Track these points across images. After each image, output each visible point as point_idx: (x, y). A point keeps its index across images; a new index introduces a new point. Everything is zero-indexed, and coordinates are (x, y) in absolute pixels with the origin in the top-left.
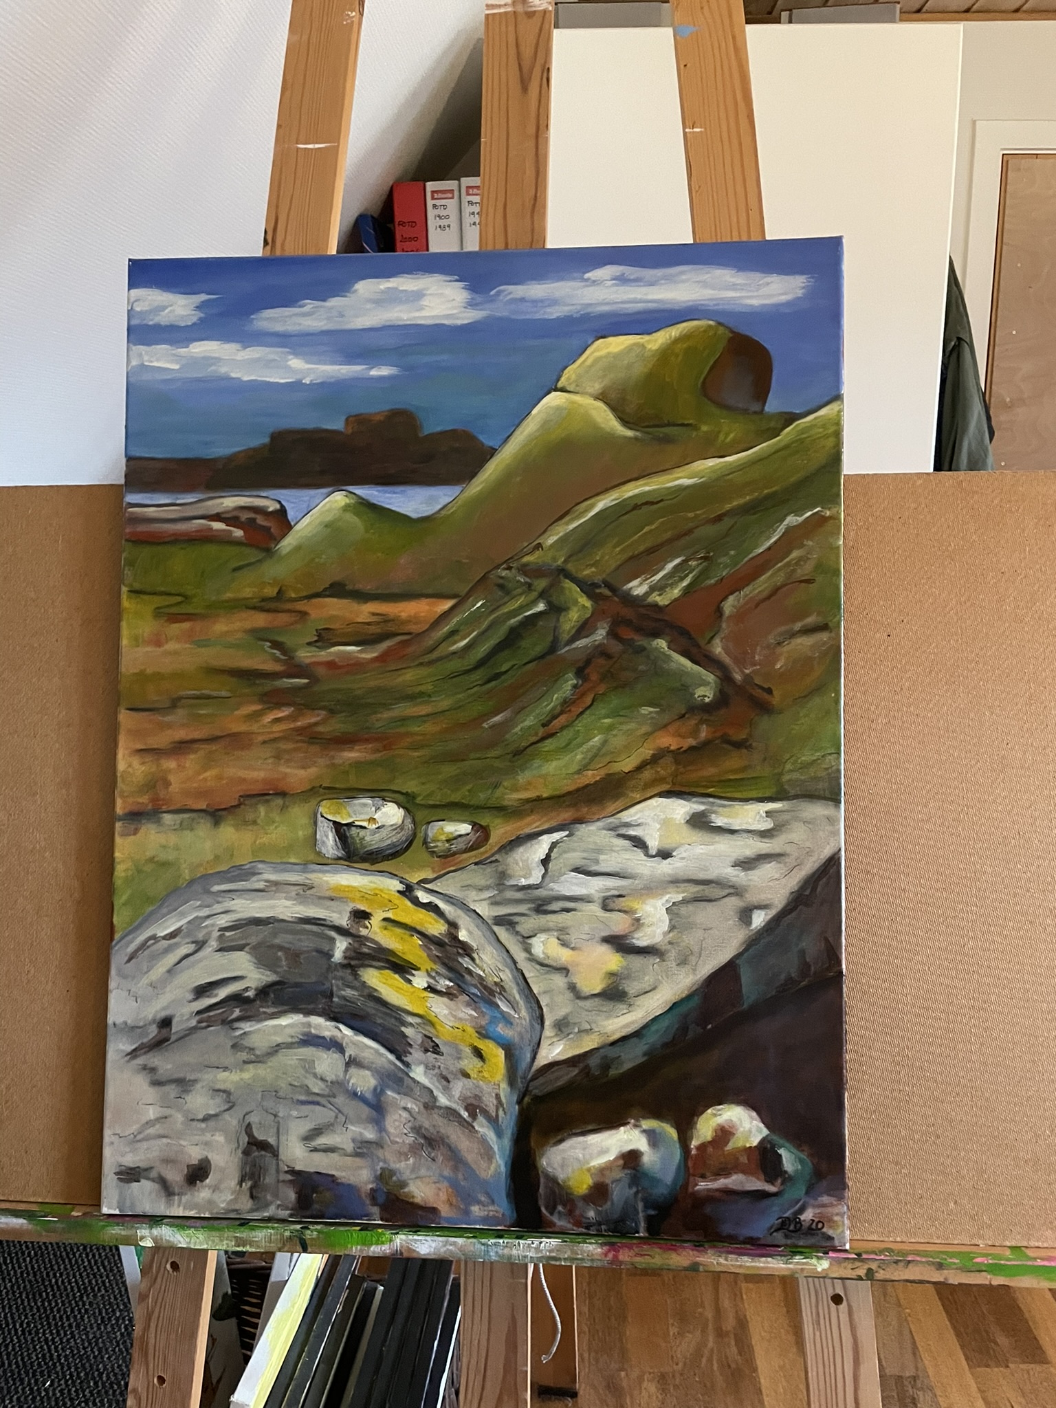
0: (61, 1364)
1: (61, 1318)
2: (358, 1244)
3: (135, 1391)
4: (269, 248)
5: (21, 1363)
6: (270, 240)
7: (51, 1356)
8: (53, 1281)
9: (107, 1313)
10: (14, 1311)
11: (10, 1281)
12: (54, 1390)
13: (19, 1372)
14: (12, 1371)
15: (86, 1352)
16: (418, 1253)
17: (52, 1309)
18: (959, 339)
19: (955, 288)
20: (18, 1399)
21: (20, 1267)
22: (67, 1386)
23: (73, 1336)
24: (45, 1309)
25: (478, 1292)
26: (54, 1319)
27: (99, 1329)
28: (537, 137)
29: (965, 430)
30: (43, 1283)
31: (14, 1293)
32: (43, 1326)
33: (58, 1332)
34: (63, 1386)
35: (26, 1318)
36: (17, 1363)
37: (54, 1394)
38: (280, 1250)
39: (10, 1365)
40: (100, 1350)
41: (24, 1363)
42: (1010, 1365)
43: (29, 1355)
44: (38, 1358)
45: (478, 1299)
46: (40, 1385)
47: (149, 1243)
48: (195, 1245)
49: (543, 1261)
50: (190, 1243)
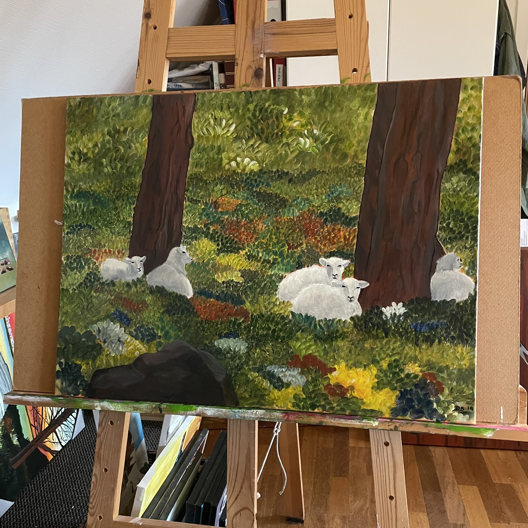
1: (80, 482)
2: (182, 410)
3: (95, 475)
5: (62, 499)
7: (75, 497)
8: (78, 467)
10: (60, 478)
11: (60, 467)
12: (75, 510)
13: (61, 502)
14: (58, 502)
16: (207, 414)
17: (77, 478)
18: (506, 34)
20: (60, 512)
21: (64, 462)
22: (81, 508)
23: (85, 489)
24: (74, 479)
26: (78, 482)
30: (74, 468)
31: (61, 472)
32: (72, 485)
33: (79, 488)
34: (80, 508)
35: (65, 481)
36: (60, 499)
37: (75, 511)
39: (57, 499)
43: (66, 496)
45: (235, 439)
46: (70, 507)
47: (99, 409)
48: (117, 409)
49: (257, 419)
50: (115, 408)
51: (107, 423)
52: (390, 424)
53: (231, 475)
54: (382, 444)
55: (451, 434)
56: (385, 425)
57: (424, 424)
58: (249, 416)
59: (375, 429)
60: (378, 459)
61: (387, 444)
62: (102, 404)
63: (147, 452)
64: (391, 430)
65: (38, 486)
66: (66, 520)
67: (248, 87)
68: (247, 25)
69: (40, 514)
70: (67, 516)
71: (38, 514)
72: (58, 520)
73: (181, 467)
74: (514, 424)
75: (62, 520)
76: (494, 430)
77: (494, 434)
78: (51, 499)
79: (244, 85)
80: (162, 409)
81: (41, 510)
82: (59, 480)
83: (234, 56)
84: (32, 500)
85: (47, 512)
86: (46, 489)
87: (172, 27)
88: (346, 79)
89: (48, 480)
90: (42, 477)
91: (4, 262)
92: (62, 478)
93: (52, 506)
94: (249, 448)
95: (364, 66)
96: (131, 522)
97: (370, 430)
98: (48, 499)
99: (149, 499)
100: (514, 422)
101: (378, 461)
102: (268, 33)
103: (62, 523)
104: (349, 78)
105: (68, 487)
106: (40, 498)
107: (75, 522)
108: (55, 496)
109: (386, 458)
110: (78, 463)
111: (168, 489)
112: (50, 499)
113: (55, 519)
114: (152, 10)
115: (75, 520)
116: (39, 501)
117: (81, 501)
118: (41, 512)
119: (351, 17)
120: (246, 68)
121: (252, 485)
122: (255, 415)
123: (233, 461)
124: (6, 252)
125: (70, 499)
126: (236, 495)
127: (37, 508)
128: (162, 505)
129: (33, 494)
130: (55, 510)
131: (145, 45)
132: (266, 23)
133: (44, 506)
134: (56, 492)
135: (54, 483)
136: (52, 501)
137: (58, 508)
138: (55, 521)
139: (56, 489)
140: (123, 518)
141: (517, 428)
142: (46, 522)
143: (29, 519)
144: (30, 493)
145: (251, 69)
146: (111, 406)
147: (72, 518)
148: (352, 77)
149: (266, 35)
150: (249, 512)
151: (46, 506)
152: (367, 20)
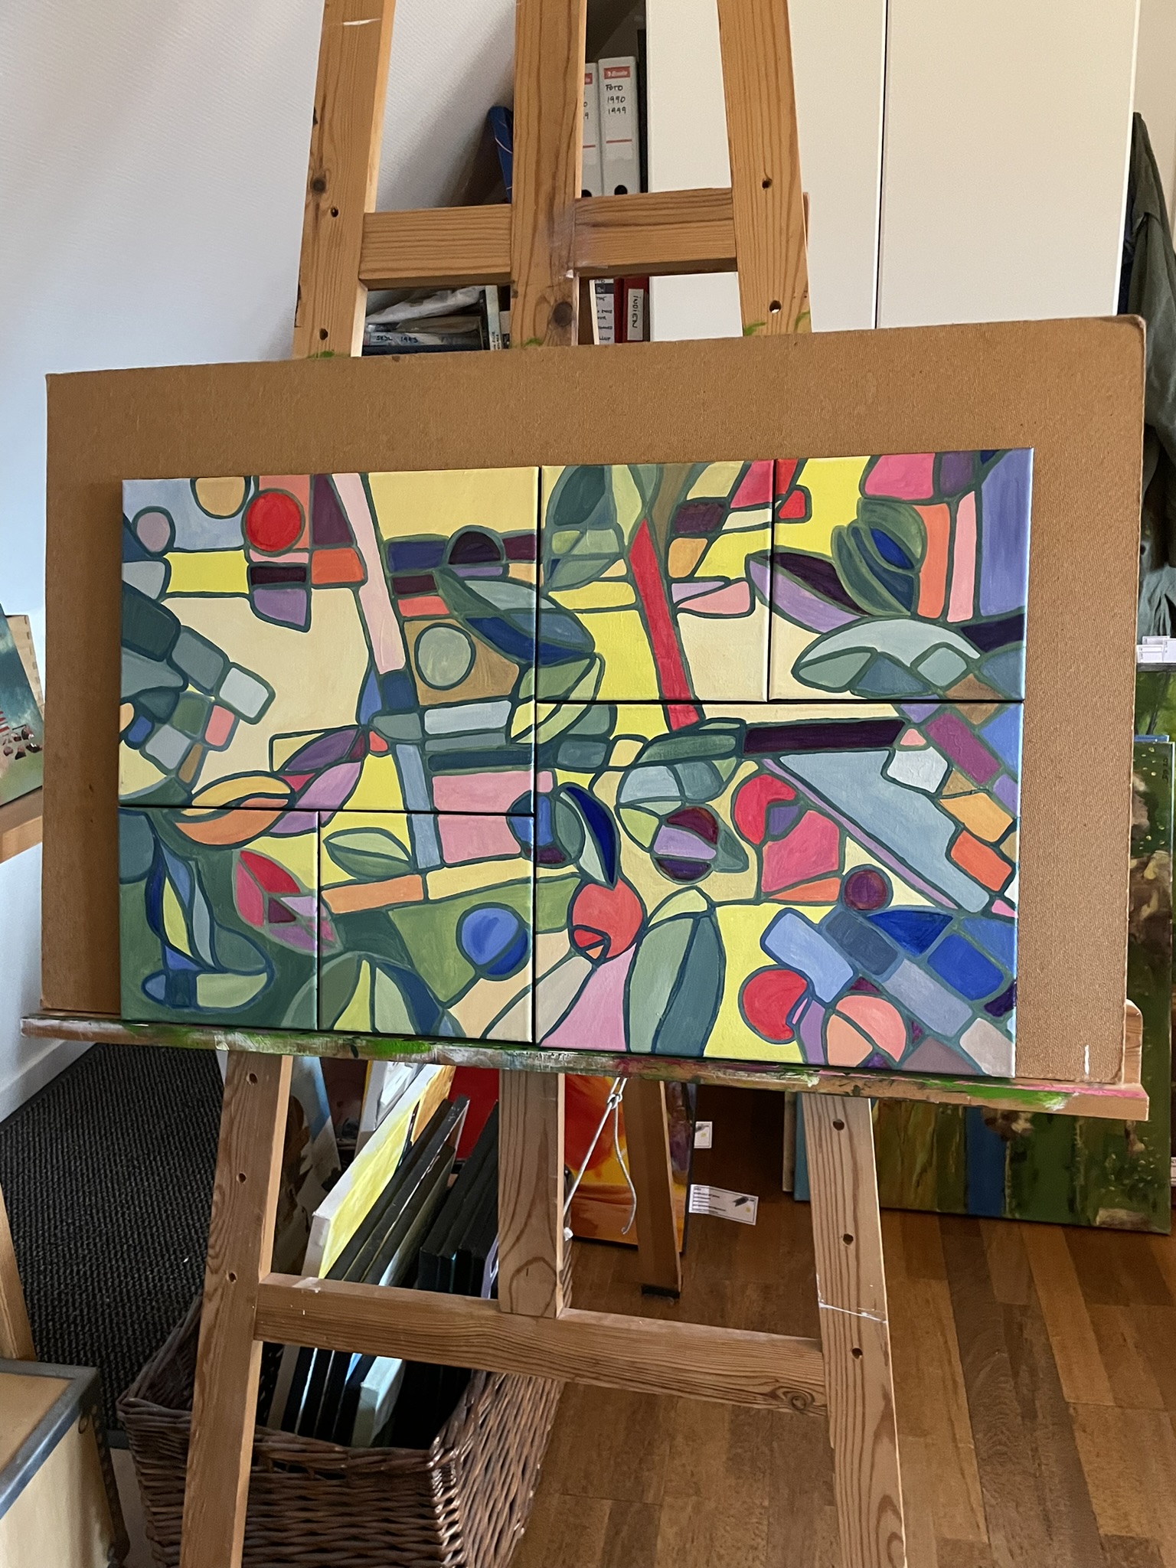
0: (199, 1245)
2: (401, 1052)
5: (163, 1242)
6: (318, 119)
7: (191, 1239)
10: (160, 1199)
11: (159, 1175)
12: (192, 1265)
13: (161, 1249)
14: (154, 1249)
20: (159, 1271)
21: (168, 1164)
24: (189, 1200)
26: (197, 1207)
30: (188, 1177)
31: (161, 1186)
32: (185, 1213)
33: (199, 1219)
34: (200, 1262)
35: (171, 1205)
36: (160, 1244)
37: (191, 1268)
39: (153, 1243)
41: (166, 1242)
43: (171, 1236)
44: (178, 1239)
46: (179, 1261)
47: (227, 1047)
48: (263, 1049)
49: (561, 1072)
50: (260, 1048)
51: (243, 1077)
52: (845, 1081)
53: (508, 1189)
54: (828, 1124)
55: (974, 1104)
56: (834, 1084)
57: (916, 1083)
58: (543, 1064)
59: (812, 1092)
60: (820, 1155)
61: (839, 1126)
62: (230, 1037)
63: (338, 1146)
64: (847, 1095)
65: (113, 1215)
66: (172, 1287)
67: (540, 344)
68: (537, 203)
69: (115, 1275)
70: (174, 1279)
71: (112, 1273)
72: (155, 1285)
73: (409, 1176)
74: (1113, 1084)
75: (162, 1286)
76: (1067, 1095)
77: (1068, 1104)
78: (140, 1242)
79: (531, 341)
80: (359, 1050)
81: (119, 1266)
82: (158, 1203)
83: (509, 274)
84: (99, 1245)
86: (130, 1221)
87: (372, 211)
88: (758, 325)
89: (133, 1203)
90: (120, 1196)
91: (20, 735)
92: (163, 1198)
93: (143, 1257)
94: (545, 1134)
95: (795, 295)
96: (295, 1286)
97: (803, 1094)
99: (341, 1241)
100: (1114, 1078)
101: (820, 1160)
102: (583, 221)
103: (162, 1293)
104: (763, 324)
105: (175, 1218)
106: (117, 1241)
108: (149, 1237)
109: (837, 1156)
110: (198, 1167)
111: (381, 1221)
112: (137, 1242)
113: (148, 1284)
114: (327, 174)
115: (189, 1288)
116: (114, 1248)
118: (118, 1269)
119: (766, 184)
120: (534, 305)
121: (552, 1209)
122: (556, 1064)
123: (511, 1159)
124: (24, 712)
125: (180, 1244)
126: (518, 1232)
127: (110, 1261)
128: (369, 1256)
129: (101, 1231)
130: (148, 1264)
131: (313, 252)
132: (578, 200)
133: (125, 1256)
134: (151, 1228)
135: (146, 1208)
136: (142, 1248)
137: (154, 1262)
138: (147, 1287)
139: (150, 1222)
140: (281, 1279)
141: (1119, 1091)
142: (128, 1291)
143: (92, 1284)
144: (94, 1231)
145: (546, 305)
146: (249, 1042)
147: (185, 1281)
148: (770, 321)
149: (578, 227)
150: (546, 1267)
151: (129, 1256)
152: (804, 190)
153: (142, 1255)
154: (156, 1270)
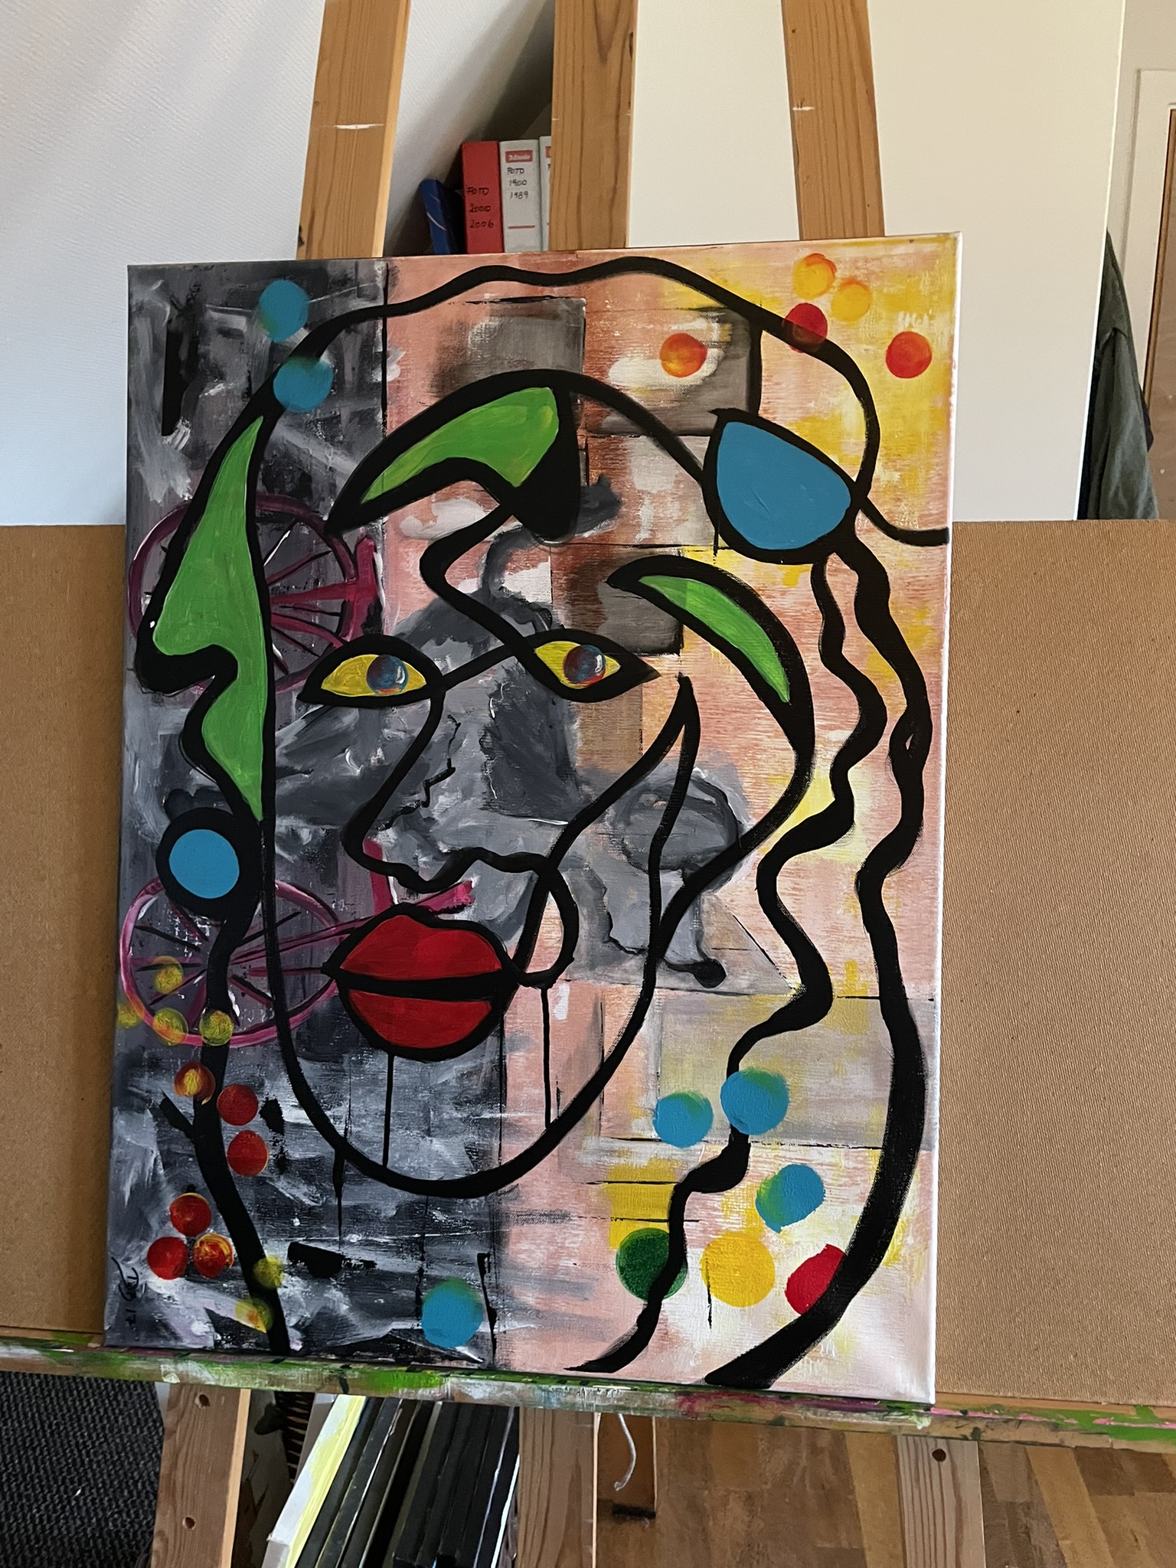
0: (93, 1471)
1: (93, 1418)
2: (404, 1386)
3: (161, 1533)
4: (304, 248)
5: (49, 1468)
6: (305, 239)
7: (82, 1461)
9: (143, 1414)
10: (42, 1410)
12: (85, 1499)
13: (47, 1478)
14: (39, 1477)
15: (120, 1457)
16: (471, 1397)
17: (83, 1409)
18: (1115, 330)
19: (1112, 270)
20: (47, 1507)
22: (99, 1495)
23: (106, 1440)
24: (76, 1408)
25: (538, 1438)
26: (86, 1419)
27: (134, 1432)
28: (617, 117)
29: (1118, 438)
32: (73, 1428)
33: (90, 1436)
34: (95, 1495)
35: (55, 1419)
36: (45, 1469)
37: (85, 1504)
38: (318, 1390)
39: (38, 1470)
40: (135, 1454)
41: (52, 1468)
42: (1136, 1493)
43: (58, 1460)
44: (68, 1464)
45: (538, 1443)
46: (70, 1493)
47: (175, 1380)
48: (225, 1383)
50: (219, 1380)
51: (190, 1404)
52: (962, 1422)
54: (927, 1455)
55: (1118, 1447)
56: (948, 1427)
58: (586, 1402)
59: (925, 1435)
60: (916, 1491)
61: (939, 1455)
62: (181, 1367)
64: (965, 1438)
66: (64, 1531)
70: (66, 1518)
72: (43, 1528)
75: (51, 1528)
78: (22, 1470)
80: (348, 1383)
82: (40, 1414)
85: (14, 1509)
89: (11, 1416)
92: (46, 1408)
93: (25, 1490)
94: (578, 1467)
98: (14, 1470)
101: (917, 1501)
103: (53, 1539)
105: (63, 1434)
107: (86, 1535)
108: (32, 1462)
109: (937, 1494)
112: (18, 1470)
113: (35, 1526)
115: (85, 1530)
117: (98, 1475)
122: (602, 1400)
123: (534, 1499)
125: (69, 1469)
130: (33, 1500)
134: (34, 1450)
135: (26, 1423)
136: (24, 1477)
137: (40, 1496)
138: (34, 1532)
139: (32, 1441)
142: (12, 1537)
146: (206, 1373)
147: (79, 1522)
151: (10, 1489)
153: (25, 1487)
154: (43, 1507)
